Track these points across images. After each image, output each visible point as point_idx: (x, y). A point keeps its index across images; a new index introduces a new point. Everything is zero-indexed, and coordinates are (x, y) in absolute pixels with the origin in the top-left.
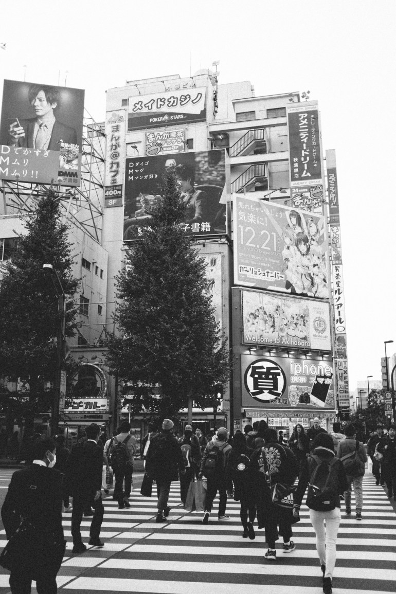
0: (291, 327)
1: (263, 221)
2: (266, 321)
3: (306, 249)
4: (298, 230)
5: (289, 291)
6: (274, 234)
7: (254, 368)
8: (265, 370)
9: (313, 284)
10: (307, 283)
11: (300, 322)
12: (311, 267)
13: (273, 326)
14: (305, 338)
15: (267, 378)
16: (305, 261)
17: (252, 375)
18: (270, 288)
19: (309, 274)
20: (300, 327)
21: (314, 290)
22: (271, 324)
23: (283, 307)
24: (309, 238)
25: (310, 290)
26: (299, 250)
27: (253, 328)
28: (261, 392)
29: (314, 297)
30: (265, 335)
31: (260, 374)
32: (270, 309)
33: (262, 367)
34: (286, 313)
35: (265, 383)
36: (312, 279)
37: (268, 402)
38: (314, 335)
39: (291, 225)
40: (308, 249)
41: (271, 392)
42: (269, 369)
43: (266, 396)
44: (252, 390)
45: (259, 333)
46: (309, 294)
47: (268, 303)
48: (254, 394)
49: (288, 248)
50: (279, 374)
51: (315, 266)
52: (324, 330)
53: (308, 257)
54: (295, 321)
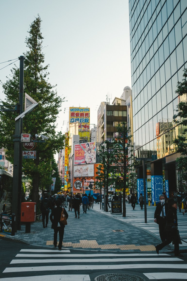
0: (84, 172)
1: (80, 149)
2: (78, 172)
3: (90, 152)
4: (89, 147)
5: (86, 163)
6: (82, 151)
7: (76, 182)
8: (78, 183)
9: (91, 160)
10: (90, 160)
11: (86, 170)
12: (91, 156)
13: (80, 173)
14: (87, 174)
15: (78, 184)
16: (90, 155)
17: (75, 184)
18: (81, 164)
19: (91, 158)
20: (86, 172)
21: (92, 162)
22: (79, 172)
23: (82, 168)
24: (91, 149)
25: (91, 162)
26: (88, 153)
27: (76, 174)
28: (77, 187)
29: (92, 163)
30: (78, 175)
31: (77, 183)
32: (79, 169)
33: (78, 182)
34: (83, 169)
35: (78, 185)
36: (91, 159)
37: (78, 189)
38: (90, 173)
39: (87, 147)
40: (91, 152)
41: (79, 187)
42: (79, 182)
43: (78, 188)
44: (75, 187)
45: (77, 175)
46: (90, 163)
47: (79, 167)
48: (76, 188)
49: (86, 153)
50: (81, 183)
51: (92, 155)
52: (92, 171)
53: (91, 154)
54: (85, 171)
